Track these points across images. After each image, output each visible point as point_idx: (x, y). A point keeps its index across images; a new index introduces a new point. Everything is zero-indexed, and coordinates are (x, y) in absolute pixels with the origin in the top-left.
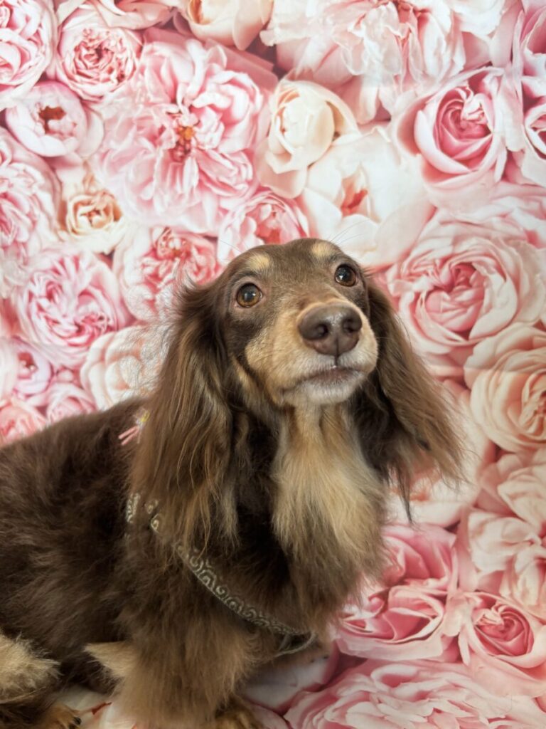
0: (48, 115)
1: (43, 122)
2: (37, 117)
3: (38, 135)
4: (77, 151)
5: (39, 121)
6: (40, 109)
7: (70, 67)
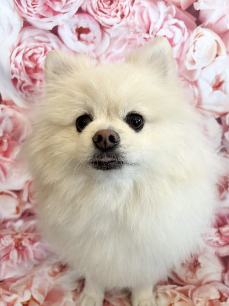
0: (80, 31)
1: (77, 34)
2: (75, 31)
3: (74, 41)
4: (94, 51)
5: (75, 34)
6: (77, 28)
7: (95, 6)
